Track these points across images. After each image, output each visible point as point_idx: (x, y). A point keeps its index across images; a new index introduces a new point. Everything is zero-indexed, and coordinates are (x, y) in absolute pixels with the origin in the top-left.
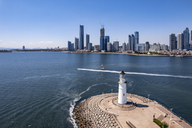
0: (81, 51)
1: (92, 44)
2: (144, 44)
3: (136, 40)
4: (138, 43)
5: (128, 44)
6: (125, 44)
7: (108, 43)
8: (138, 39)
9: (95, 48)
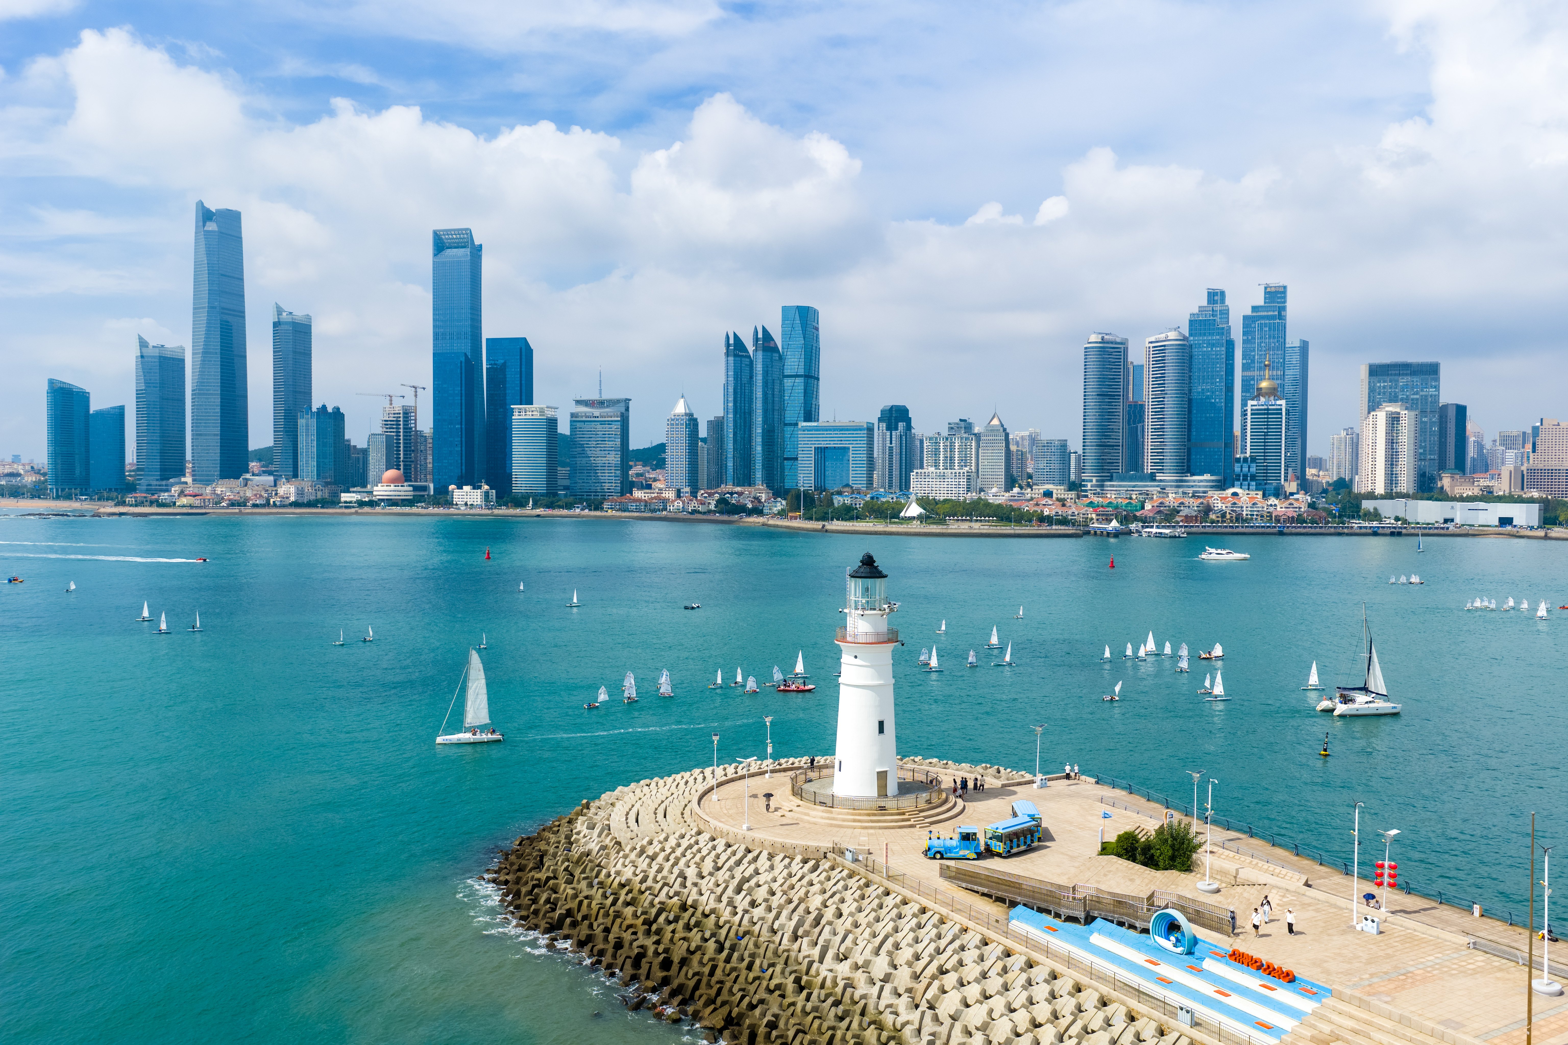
0: (225, 489)
1: (338, 416)
2: (870, 429)
3: (794, 389)
4: (810, 414)
5: (717, 426)
6: (692, 422)
7: (520, 414)
8: (811, 377)
9: (376, 459)
